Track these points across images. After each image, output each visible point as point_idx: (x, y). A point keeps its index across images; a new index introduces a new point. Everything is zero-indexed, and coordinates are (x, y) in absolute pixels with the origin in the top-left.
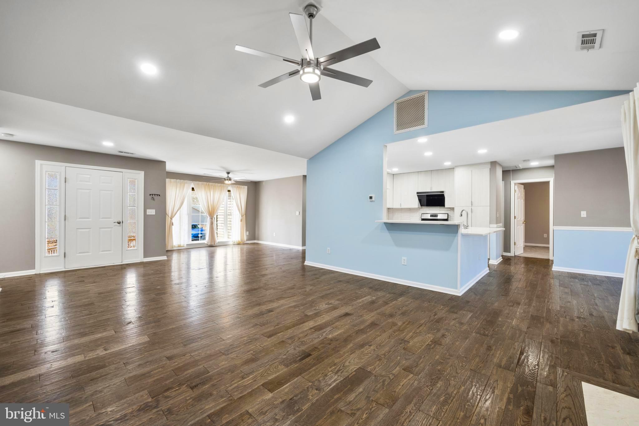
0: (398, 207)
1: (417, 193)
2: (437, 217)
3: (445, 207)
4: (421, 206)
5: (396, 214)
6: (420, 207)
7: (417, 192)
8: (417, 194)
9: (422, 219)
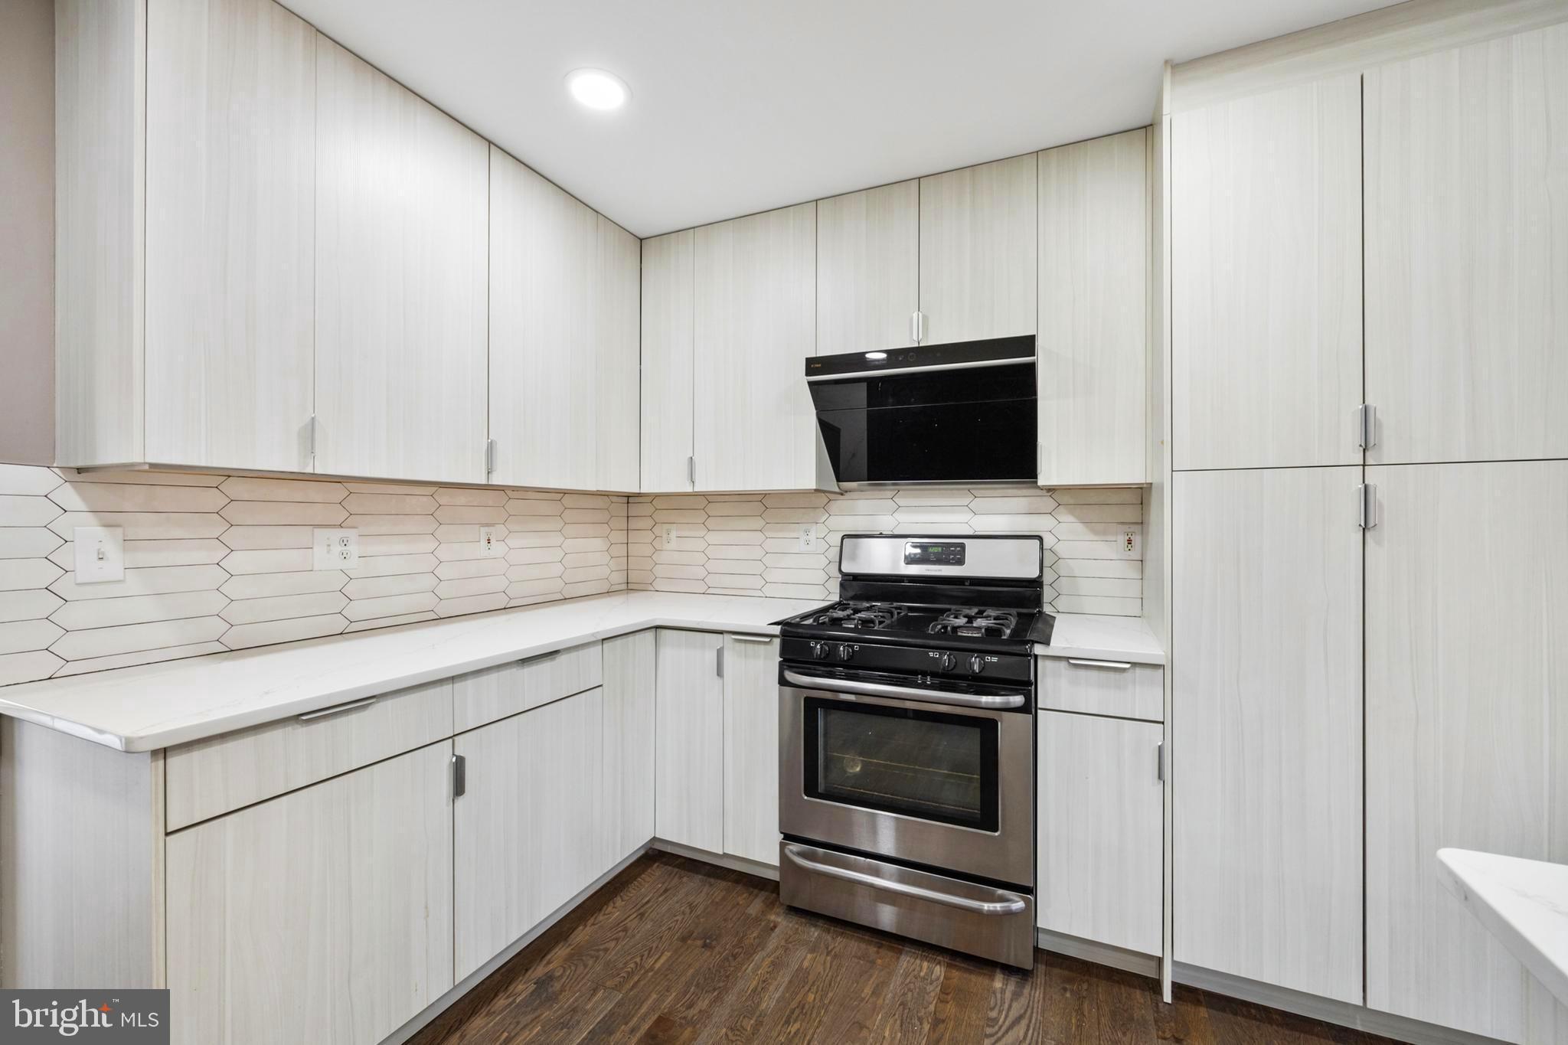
0: (678, 484)
1: (813, 365)
2: (960, 562)
3: (1042, 481)
4: (839, 478)
5: (673, 534)
6: (832, 484)
7: (813, 355)
8: (809, 372)
9: (845, 575)
